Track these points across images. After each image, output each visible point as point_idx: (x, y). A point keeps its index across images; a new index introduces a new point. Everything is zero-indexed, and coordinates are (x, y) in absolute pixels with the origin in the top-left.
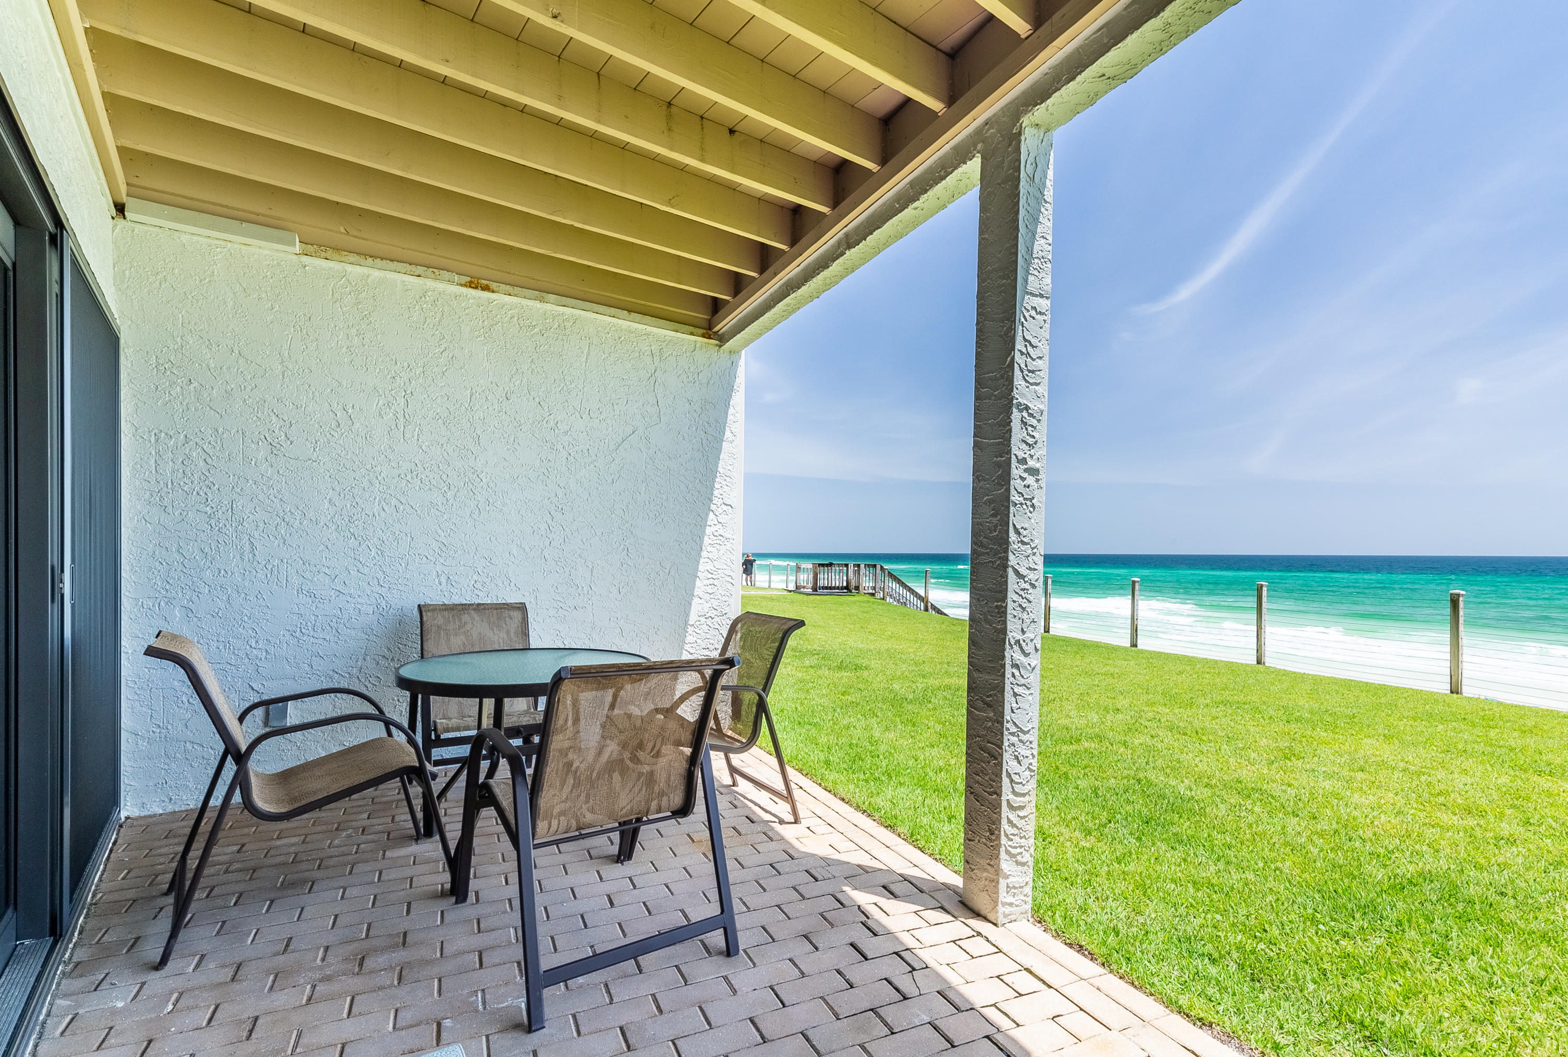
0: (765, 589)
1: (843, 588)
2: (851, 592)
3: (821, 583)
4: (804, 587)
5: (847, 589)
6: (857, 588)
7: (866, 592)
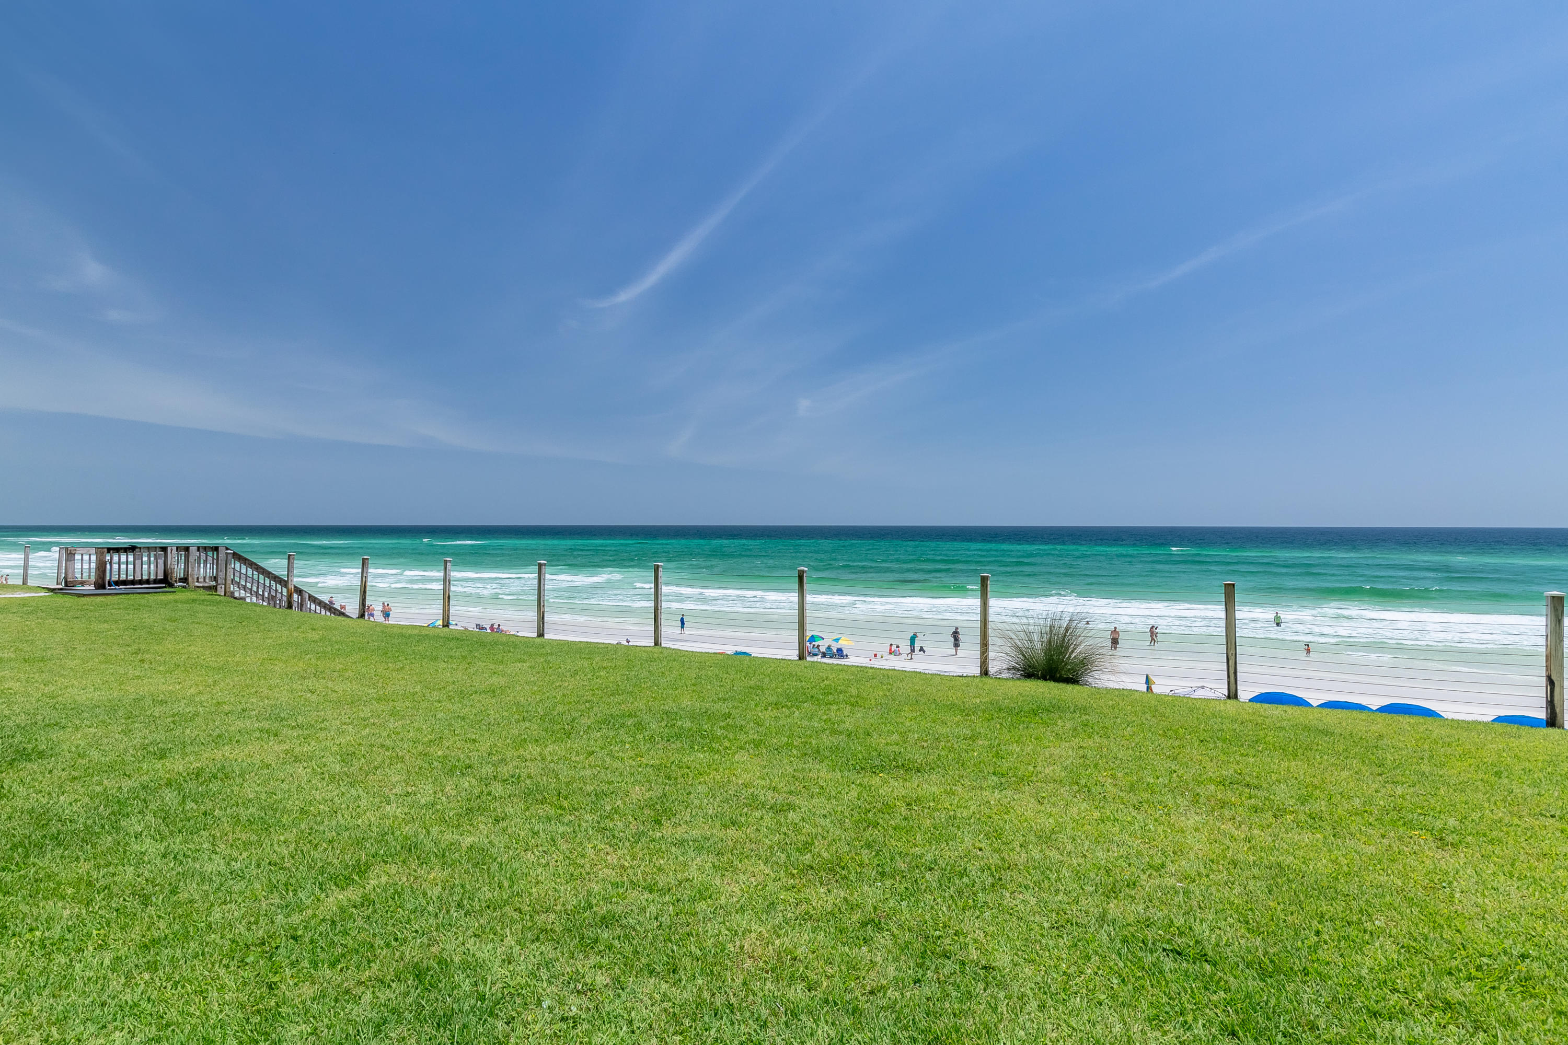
0: (14, 588)
1: (160, 581)
2: (172, 586)
3: (113, 574)
4: (83, 583)
5: (166, 581)
6: (185, 580)
7: (201, 585)
